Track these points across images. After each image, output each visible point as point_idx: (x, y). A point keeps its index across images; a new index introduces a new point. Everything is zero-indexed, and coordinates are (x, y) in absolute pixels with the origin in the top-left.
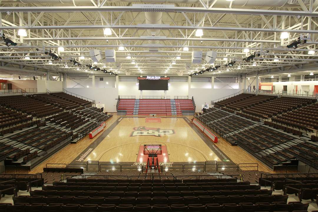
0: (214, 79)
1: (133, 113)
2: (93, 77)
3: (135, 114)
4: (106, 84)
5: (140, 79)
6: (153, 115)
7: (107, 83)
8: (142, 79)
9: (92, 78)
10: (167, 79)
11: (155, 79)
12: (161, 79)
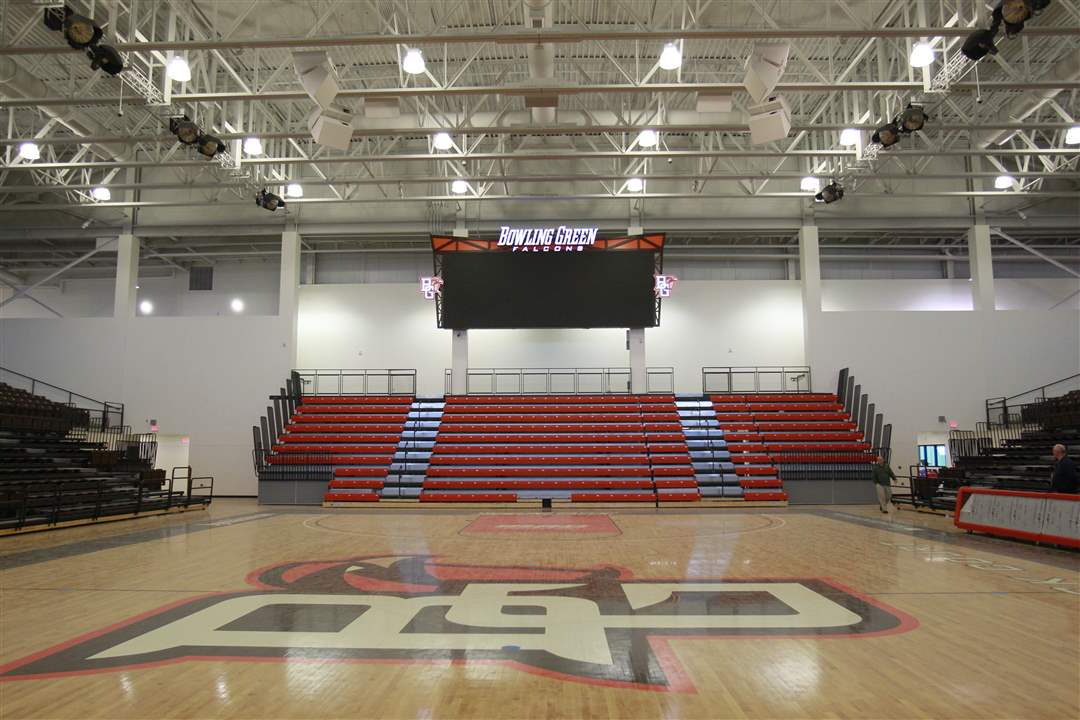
0: (993, 242)
1: (377, 487)
2: (126, 245)
3: (394, 491)
4: (230, 313)
5: (452, 248)
6: (547, 503)
7: (237, 305)
8: (464, 247)
9: (114, 254)
10: (644, 245)
11: (557, 249)
12: (602, 245)
